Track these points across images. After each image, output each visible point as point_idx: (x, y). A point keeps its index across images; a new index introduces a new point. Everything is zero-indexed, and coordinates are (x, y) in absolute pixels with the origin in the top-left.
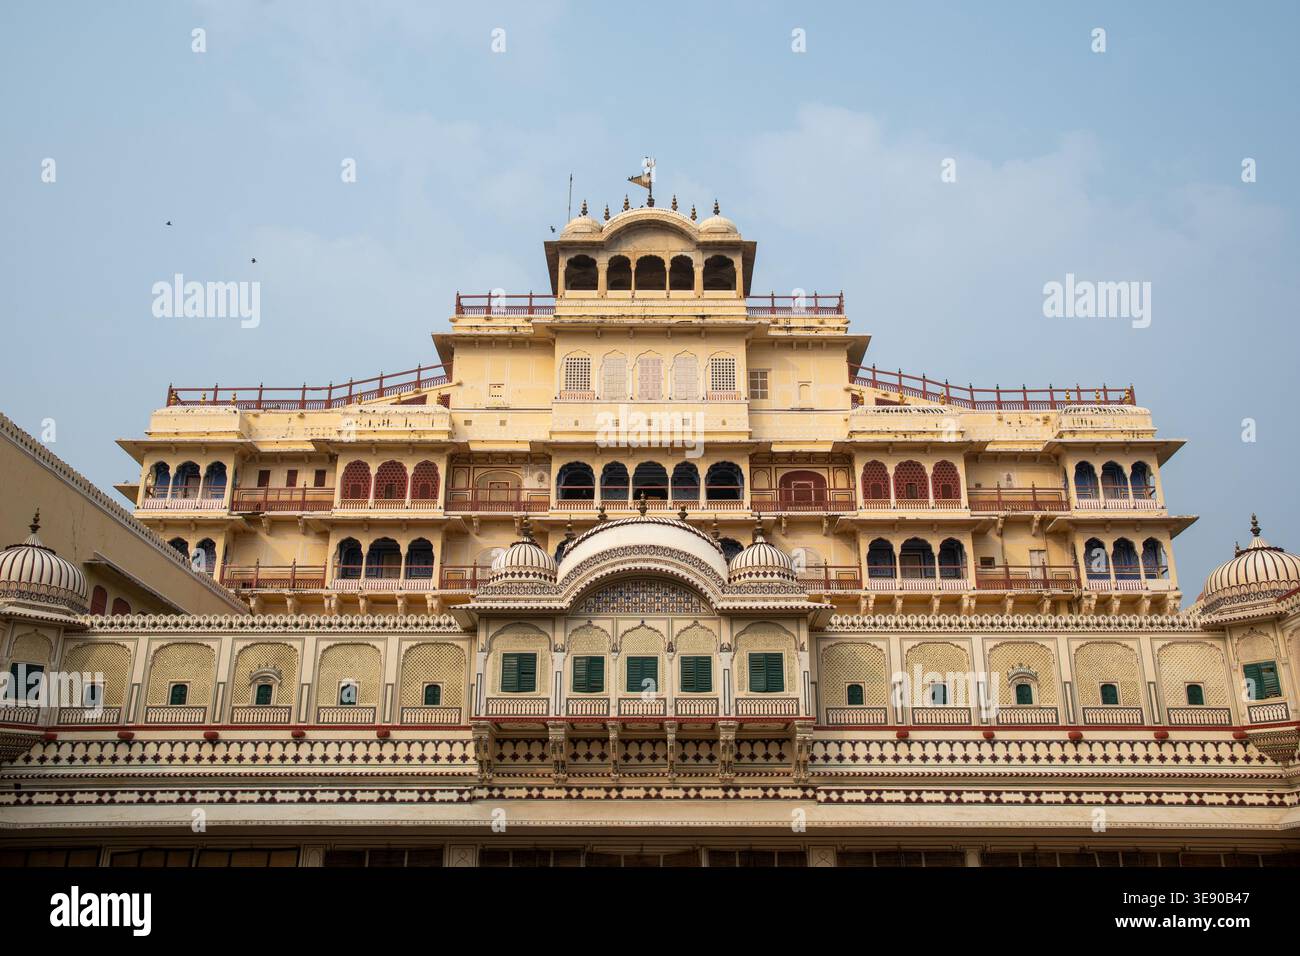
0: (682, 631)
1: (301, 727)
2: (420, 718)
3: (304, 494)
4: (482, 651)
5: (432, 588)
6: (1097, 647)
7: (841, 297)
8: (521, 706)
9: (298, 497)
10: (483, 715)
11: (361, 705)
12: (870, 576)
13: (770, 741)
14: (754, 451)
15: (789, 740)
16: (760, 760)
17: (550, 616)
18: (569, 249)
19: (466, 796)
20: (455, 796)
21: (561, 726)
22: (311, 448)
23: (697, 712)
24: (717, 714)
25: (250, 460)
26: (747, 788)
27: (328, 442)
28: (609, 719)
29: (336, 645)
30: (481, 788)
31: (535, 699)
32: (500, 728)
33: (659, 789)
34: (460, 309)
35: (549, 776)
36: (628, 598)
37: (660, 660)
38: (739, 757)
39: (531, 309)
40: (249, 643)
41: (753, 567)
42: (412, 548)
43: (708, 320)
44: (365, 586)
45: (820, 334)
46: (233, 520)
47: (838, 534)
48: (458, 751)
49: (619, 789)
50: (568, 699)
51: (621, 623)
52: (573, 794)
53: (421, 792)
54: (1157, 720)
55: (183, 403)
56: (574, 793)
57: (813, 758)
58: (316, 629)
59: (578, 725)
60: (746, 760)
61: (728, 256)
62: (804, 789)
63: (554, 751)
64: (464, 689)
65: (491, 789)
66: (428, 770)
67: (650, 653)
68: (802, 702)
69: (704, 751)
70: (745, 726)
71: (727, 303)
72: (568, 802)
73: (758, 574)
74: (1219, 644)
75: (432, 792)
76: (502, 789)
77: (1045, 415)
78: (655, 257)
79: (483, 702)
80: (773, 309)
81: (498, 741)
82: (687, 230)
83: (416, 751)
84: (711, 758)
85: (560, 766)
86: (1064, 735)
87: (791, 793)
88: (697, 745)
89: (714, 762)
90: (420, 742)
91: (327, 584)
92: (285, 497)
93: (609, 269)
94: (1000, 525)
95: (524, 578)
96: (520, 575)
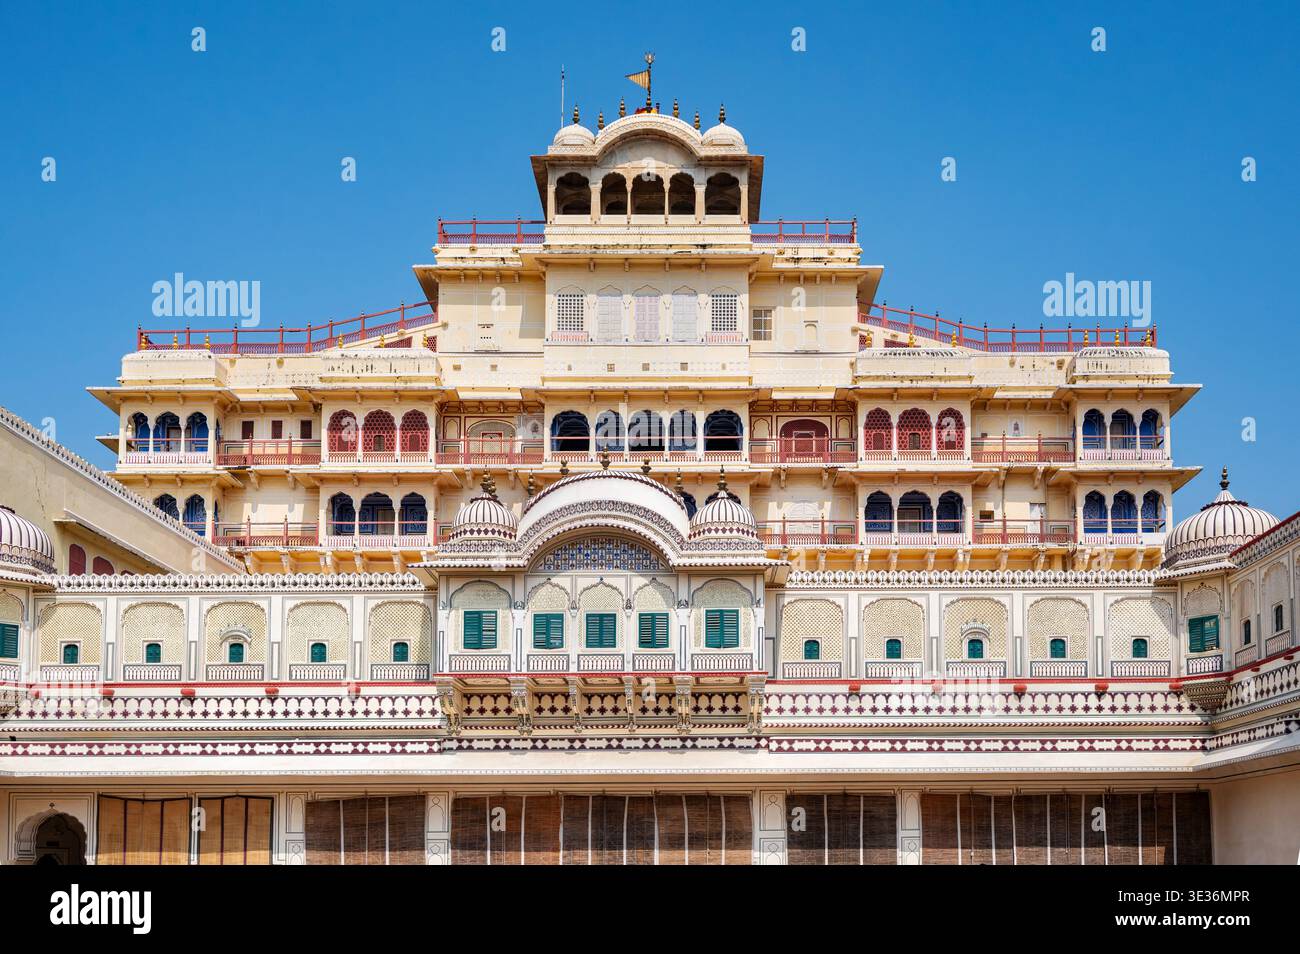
1: (274, 684)
2: (389, 674)
3: (290, 447)
5: (426, 544)
6: (1050, 602)
7: (854, 224)
8: (483, 662)
9: (284, 450)
10: (447, 671)
11: (332, 662)
12: (867, 531)
14: (755, 398)
17: (509, 574)
18: (559, 165)
20: (425, 748)
21: (522, 681)
22: (293, 397)
25: (232, 409)
27: (311, 390)
29: (302, 604)
31: (496, 655)
34: (443, 237)
36: (587, 555)
37: (618, 616)
38: (697, 709)
39: (520, 237)
40: (216, 602)
41: (712, 523)
42: (405, 503)
43: (709, 251)
44: (359, 543)
45: (829, 266)
46: (218, 475)
47: (837, 487)
48: (427, 706)
50: (528, 655)
51: (579, 580)
53: (392, 744)
54: (1100, 673)
55: (156, 348)
58: (281, 588)
59: (540, 680)
60: (703, 711)
61: (734, 175)
63: (517, 705)
64: (431, 646)
66: (398, 724)
67: (609, 610)
69: (664, 704)
70: (701, 680)
71: (730, 230)
74: (1168, 598)
75: (403, 744)
76: (471, 741)
77: (1061, 358)
80: (779, 238)
81: (465, 695)
82: (688, 141)
85: (525, 719)
86: (1009, 688)
90: (390, 697)
91: (321, 541)
92: (270, 450)
94: (1002, 478)
95: (482, 535)
96: (479, 532)
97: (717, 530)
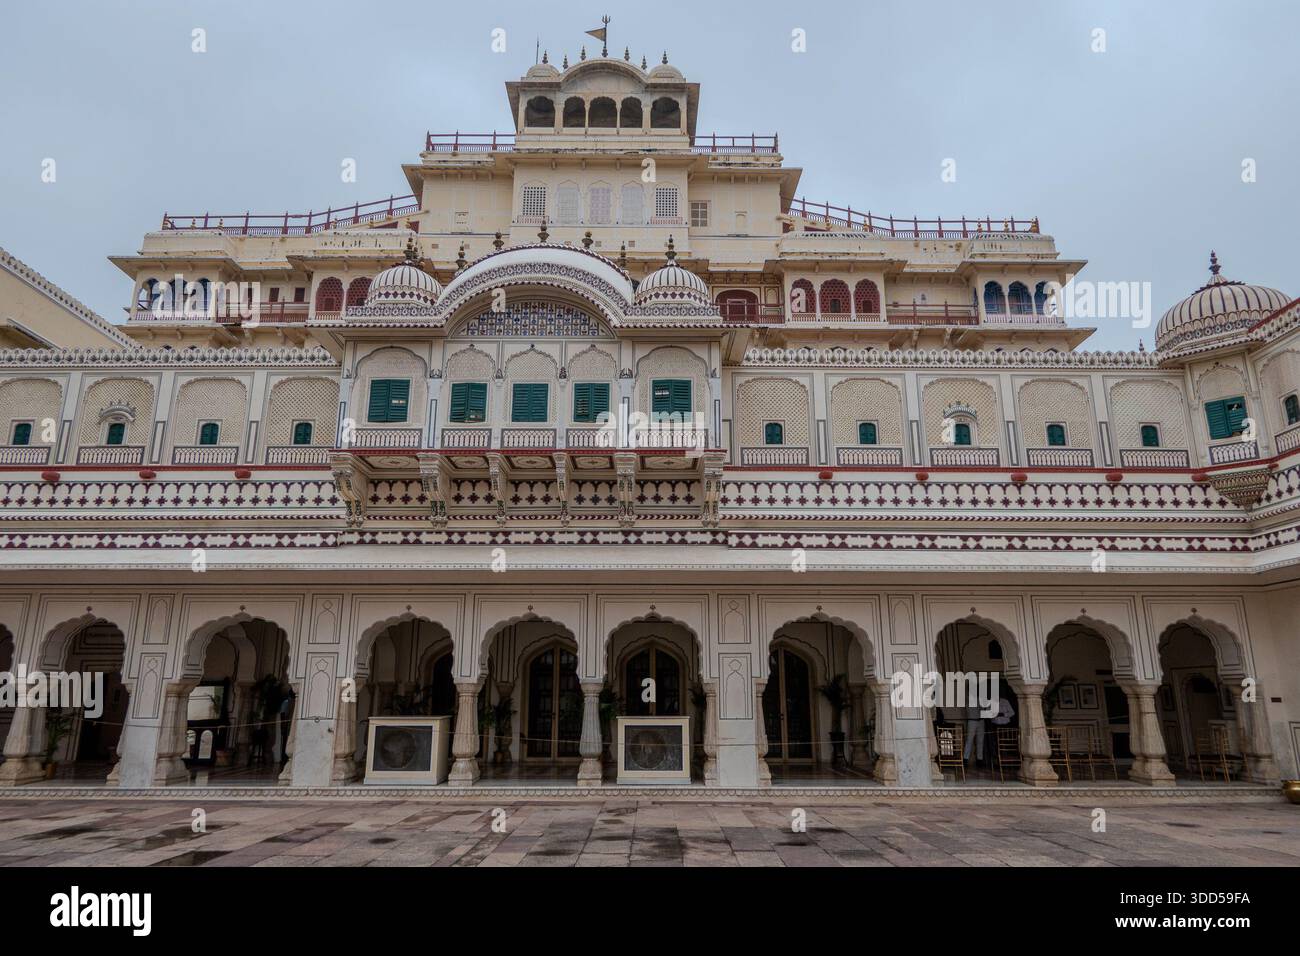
0: (577, 356)
1: (154, 468)
2: (287, 458)
4: (348, 377)
6: (1043, 386)
8: (389, 438)
10: (345, 447)
11: (223, 444)
13: (677, 481)
15: (699, 481)
16: (665, 502)
17: (427, 337)
19: (331, 540)
20: (318, 540)
21: (436, 460)
23: (591, 445)
26: (649, 532)
28: (491, 451)
29: (197, 380)
30: (351, 532)
31: (405, 430)
32: (371, 465)
33: (551, 533)
35: (427, 519)
36: (517, 320)
37: (550, 387)
38: (642, 498)
40: (100, 379)
41: (660, 288)
48: (326, 492)
49: (507, 534)
50: (443, 430)
51: (507, 346)
52: (454, 539)
53: (280, 536)
54: (1109, 462)
56: (456, 538)
57: (725, 500)
58: (176, 363)
59: (455, 459)
60: (649, 502)
62: (714, 533)
63: (428, 488)
65: (361, 533)
66: (294, 513)
67: (540, 380)
68: (711, 434)
69: (603, 492)
70: (648, 460)
72: (449, 547)
73: (665, 295)
74: (1177, 382)
75: (292, 536)
76: (374, 534)
81: (368, 480)
83: (279, 492)
84: (611, 499)
85: (439, 506)
86: (1006, 478)
87: (699, 538)
88: (596, 486)
89: (614, 505)
90: (284, 483)
95: (399, 298)
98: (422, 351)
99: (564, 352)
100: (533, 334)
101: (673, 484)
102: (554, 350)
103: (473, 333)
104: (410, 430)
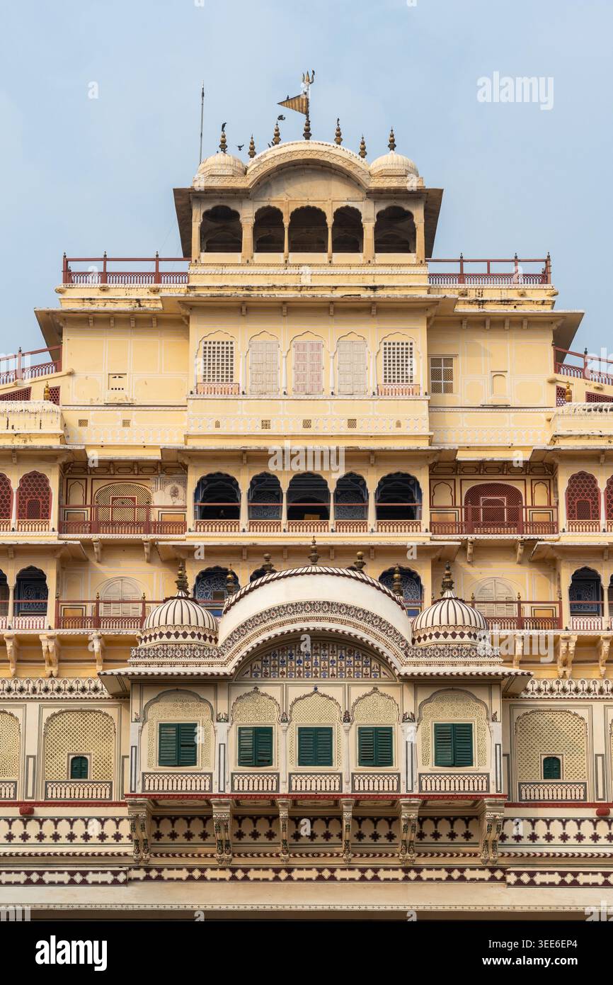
0: (360, 699)
2: (66, 793)
4: (136, 721)
7: (547, 261)
8: (181, 782)
10: (139, 791)
12: (572, 614)
13: (456, 818)
14: (435, 459)
15: (477, 817)
16: (444, 839)
17: (213, 683)
18: (205, 198)
19: (121, 877)
20: (109, 878)
21: (226, 804)
23: (376, 789)
24: (399, 790)
26: (429, 869)
28: (279, 796)
30: (137, 868)
31: (196, 774)
32: (157, 805)
33: (332, 870)
34: (68, 276)
35: (212, 856)
36: (299, 662)
37: (335, 731)
38: (421, 835)
39: (158, 277)
41: (440, 627)
42: (20, 578)
43: (380, 293)
45: (521, 310)
47: (534, 563)
48: (110, 828)
49: (289, 870)
50: (233, 774)
51: (290, 688)
52: (239, 876)
53: (72, 873)
56: (240, 874)
57: (503, 837)
59: (243, 802)
60: (429, 839)
61: (407, 208)
62: (493, 870)
63: (218, 830)
64: (114, 761)
65: (148, 870)
66: (78, 850)
67: (324, 723)
68: (492, 778)
69: (383, 829)
70: (429, 803)
71: (404, 270)
72: (233, 884)
75: (84, 873)
76: (160, 870)
78: (314, 208)
79: (139, 777)
80: (462, 277)
81: (154, 818)
82: (355, 172)
83: (64, 829)
84: (390, 837)
85: (224, 845)
87: (478, 874)
88: (375, 823)
89: (393, 842)
90: (68, 819)
93: (255, 224)
95: (181, 639)
96: (177, 635)
97: (445, 635)
98: (207, 695)
99: (347, 694)
100: (316, 677)
101: (452, 820)
102: (336, 692)
103: (256, 676)
104: (201, 774)
